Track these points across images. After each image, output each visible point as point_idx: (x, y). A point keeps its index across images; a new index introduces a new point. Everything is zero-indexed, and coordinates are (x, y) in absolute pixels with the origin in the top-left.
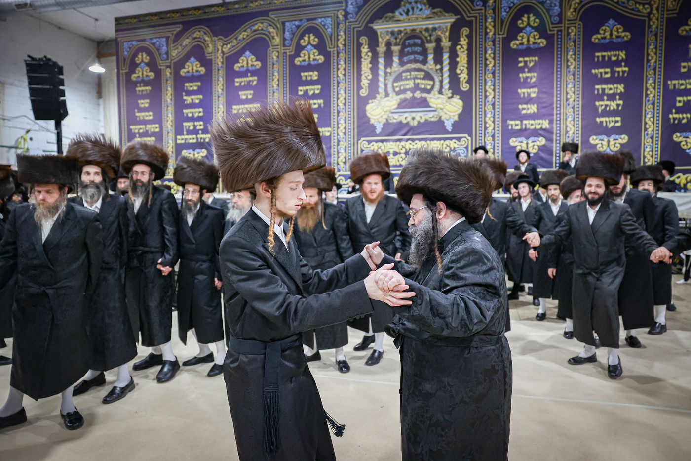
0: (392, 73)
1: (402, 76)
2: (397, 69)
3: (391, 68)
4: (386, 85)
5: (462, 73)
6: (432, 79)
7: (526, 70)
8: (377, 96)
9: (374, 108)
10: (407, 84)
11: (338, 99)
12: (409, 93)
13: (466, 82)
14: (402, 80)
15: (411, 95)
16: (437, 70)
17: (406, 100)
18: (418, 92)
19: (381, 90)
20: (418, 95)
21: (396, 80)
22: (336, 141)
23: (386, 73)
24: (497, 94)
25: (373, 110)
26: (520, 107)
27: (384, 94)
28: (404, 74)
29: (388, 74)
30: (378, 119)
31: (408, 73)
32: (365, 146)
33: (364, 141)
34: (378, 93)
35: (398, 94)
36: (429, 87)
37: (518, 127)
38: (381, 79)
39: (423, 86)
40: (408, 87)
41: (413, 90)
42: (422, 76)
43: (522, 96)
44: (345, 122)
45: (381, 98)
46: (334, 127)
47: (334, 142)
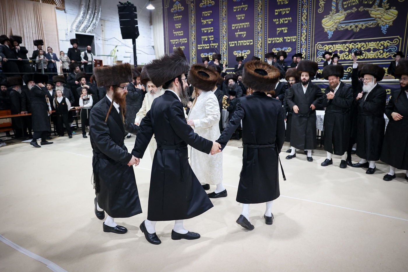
4: (337, 4)
8: (330, 12)
9: (327, 21)
11: (302, 16)
12: (354, 8)
15: (356, 10)
17: (352, 13)
18: (362, 7)
19: (333, 8)
20: (361, 9)
22: (299, 45)
25: (327, 23)
27: (335, 10)
30: (330, 28)
32: (320, 47)
33: (319, 44)
34: (331, 10)
35: (345, 10)
40: (354, 4)
41: (358, 6)
44: (307, 32)
45: (333, 13)
46: (298, 36)
47: (298, 46)
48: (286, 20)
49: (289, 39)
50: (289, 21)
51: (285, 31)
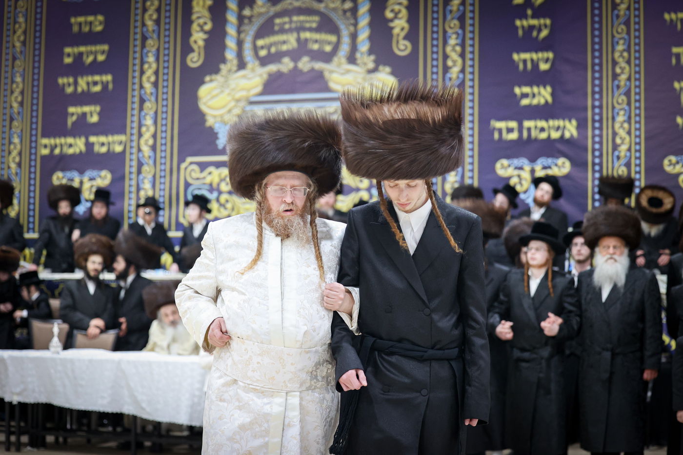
0: (254, 20)
1: (273, 25)
2: (263, 10)
3: (251, 7)
4: (240, 44)
5: (396, 17)
6: (334, 29)
7: (529, 12)
8: (222, 66)
9: (215, 92)
10: (284, 42)
11: (142, 72)
12: (286, 60)
13: (405, 38)
14: (272, 32)
15: (291, 65)
16: (345, 12)
17: (279, 75)
18: (305, 59)
19: (230, 55)
20: (305, 64)
21: (259, 35)
22: (134, 163)
23: (241, 18)
24: (469, 63)
25: (213, 98)
26: (517, 91)
27: (235, 62)
28: (278, 21)
29: (246, 21)
30: (222, 116)
31: (286, 19)
32: (194, 175)
33: (191, 163)
34: (224, 60)
35: (264, 62)
36: (328, 48)
37: (514, 136)
38: (231, 30)
39: (316, 47)
40: (285, 48)
41: (295, 55)
42: (314, 25)
43: (521, 66)
44: (155, 123)
45: (230, 71)
46: (132, 134)
47: (130, 166)
48: (95, 83)
49: (103, 144)
50: (105, 86)
51: (92, 116)
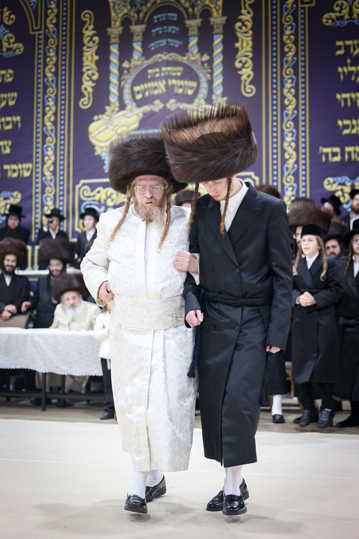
0: (131, 70)
1: (147, 74)
2: (138, 63)
3: (129, 61)
4: (121, 90)
5: (243, 67)
6: (196, 78)
7: (349, 61)
8: (107, 108)
9: (101, 129)
10: (156, 88)
11: (44, 114)
12: (157, 102)
13: (250, 83)
14: (147, 81)
15: (161, 106)
16: (203, 63)
17: (152, 114)
18: (172, 101)
19: (113, 99)
20: (172, 105)
21: (136, 82)
22: (39, 185)
23: (121, 70)
24: (301, 102)
25: (100, 132)
26: (340, 123)
27: (117, 104)
28: (150, 71)
29: (125, 72)
31: (157, 70)
32: (86, 194)
33: (84, 184)
34: (108, 103)
35: (140, 104)
36: (190, 92)
37: (337, 159)
38: (114, 79)
39: (181, 91)
40: (156, 92)
41: (164, 98)
42: (179, 74)
43: (343, 104)
44: (55, 153)
45: (113, 111)
46: (37, 163)
47: (36, 188)
48: (8, 123)
49: (14, 171)
50: (15, 125)
51: (5, 149)
